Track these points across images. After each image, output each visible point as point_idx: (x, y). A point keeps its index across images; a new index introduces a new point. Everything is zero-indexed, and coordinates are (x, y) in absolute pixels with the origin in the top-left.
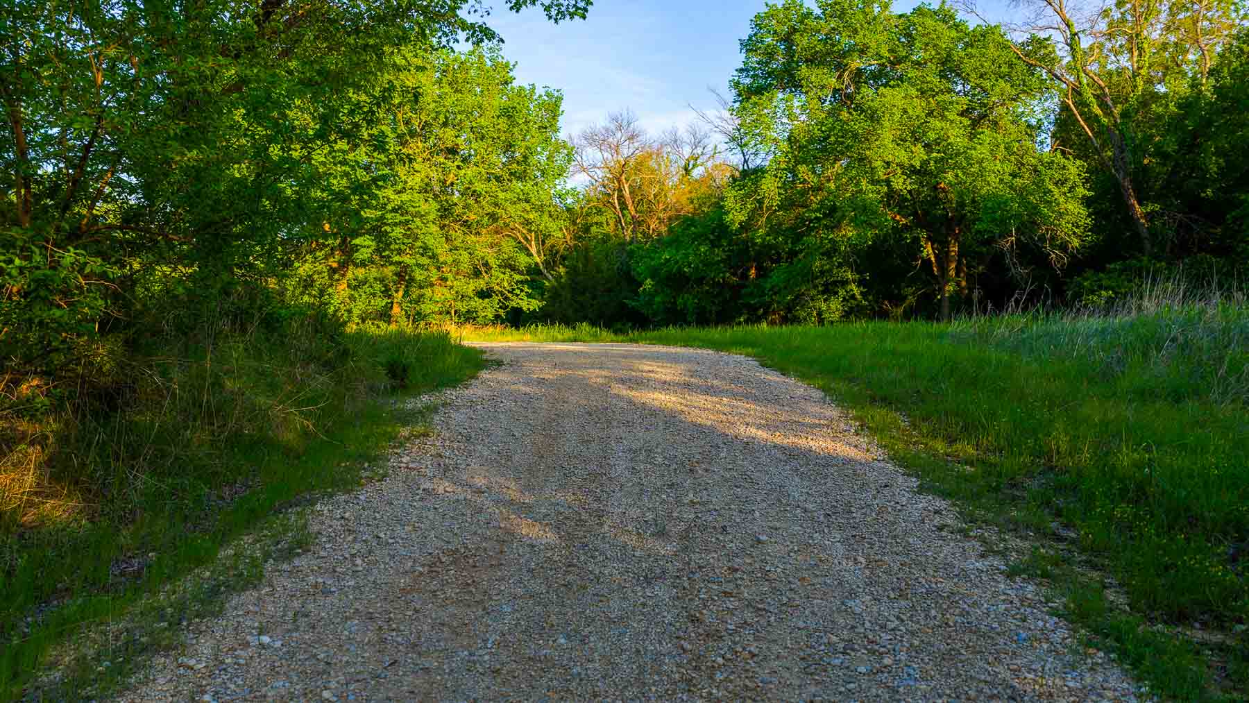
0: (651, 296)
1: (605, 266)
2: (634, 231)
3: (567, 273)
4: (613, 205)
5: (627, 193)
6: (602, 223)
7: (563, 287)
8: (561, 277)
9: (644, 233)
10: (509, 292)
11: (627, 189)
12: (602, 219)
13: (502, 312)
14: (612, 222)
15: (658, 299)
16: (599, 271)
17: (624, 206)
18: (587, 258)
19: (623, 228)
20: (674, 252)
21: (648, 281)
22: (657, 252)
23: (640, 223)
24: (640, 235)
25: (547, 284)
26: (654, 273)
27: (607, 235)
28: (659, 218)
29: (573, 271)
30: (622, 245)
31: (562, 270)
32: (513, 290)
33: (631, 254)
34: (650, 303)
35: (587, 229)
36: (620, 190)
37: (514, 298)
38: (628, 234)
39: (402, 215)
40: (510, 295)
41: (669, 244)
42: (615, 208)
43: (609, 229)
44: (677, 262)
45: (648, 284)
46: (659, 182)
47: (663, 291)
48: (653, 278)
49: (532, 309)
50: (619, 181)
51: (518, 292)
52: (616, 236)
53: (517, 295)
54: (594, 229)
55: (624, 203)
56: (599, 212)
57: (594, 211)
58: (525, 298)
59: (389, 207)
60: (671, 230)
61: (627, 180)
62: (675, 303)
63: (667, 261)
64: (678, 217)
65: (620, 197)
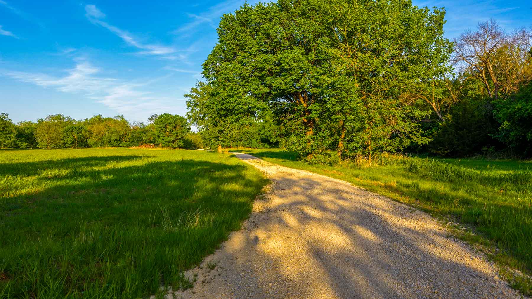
0: (508, 131)
1: (476, 113)
2: (495, 92)
3: (452, 118)
4: (482, 77)
5: (491, 70)
6: (475, 88)
7: (450, 126)
8: (449, 120)
9: (502, 93)
10: (410, 133)
11: (491, 67)
12: (476, 86)
13: (401, 147)
14: (481, 88)
15: (512, 134)
16: (473, 116)
17: (489, 78)
18: (465, 109)
19: (488, 91)
20: (524, 104)
21: (506, 122)
22: (511, 104)
23: (499, 87)
24: (499, 94)
25: (440, 124)
26: (510, 118)
27: (479, 96)
28: (512, 83)
29: (455, 116)
30: (488, 100)
31: (449, 116)
32: (413, 131)
33: (493, 106)
34: (507, 136)
35: (466, 92)
36: (486, 68)
37: (413, 137)
38: (492, 93)
39: (334, 90)
40: (410, 135)
41: (521, 98)
42: (483, 79)
43: (480, 92)
44: (527, 110)
45: (506, 124)
46: (512, 62)
47: (516, 129)
48: (509, 121)
49: (424, 143)
50: (486, 63)
51: (415, 133)
52: (484, 95)
53: (415, 135)
54: (470, 92)
55: (490, 76)
56: (474, 82)
57: (471, 82)
58: (420, 137)
59: (324, 86)
60: (521, 90)
61: (491, 63)
62: (525, 136)
63: (519, 109)
64: (525, 82)
65: (487, 73)
